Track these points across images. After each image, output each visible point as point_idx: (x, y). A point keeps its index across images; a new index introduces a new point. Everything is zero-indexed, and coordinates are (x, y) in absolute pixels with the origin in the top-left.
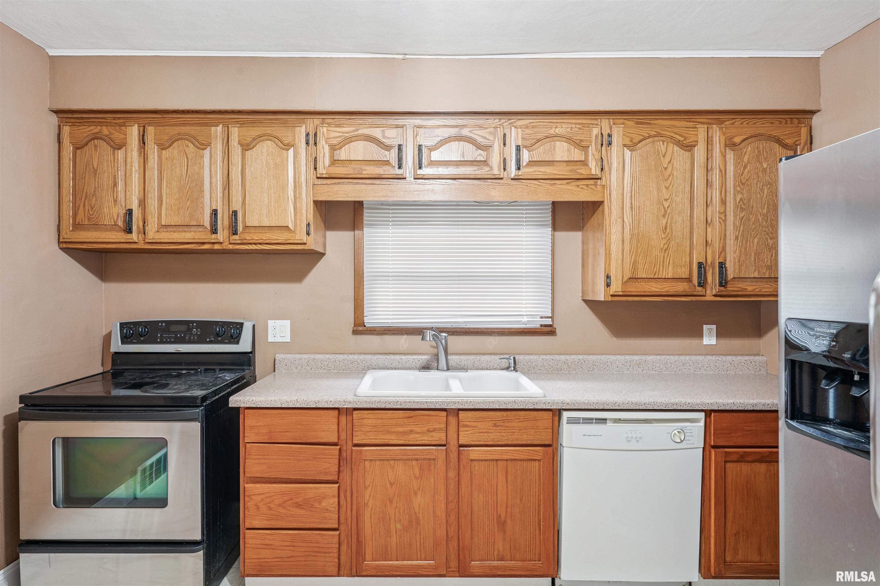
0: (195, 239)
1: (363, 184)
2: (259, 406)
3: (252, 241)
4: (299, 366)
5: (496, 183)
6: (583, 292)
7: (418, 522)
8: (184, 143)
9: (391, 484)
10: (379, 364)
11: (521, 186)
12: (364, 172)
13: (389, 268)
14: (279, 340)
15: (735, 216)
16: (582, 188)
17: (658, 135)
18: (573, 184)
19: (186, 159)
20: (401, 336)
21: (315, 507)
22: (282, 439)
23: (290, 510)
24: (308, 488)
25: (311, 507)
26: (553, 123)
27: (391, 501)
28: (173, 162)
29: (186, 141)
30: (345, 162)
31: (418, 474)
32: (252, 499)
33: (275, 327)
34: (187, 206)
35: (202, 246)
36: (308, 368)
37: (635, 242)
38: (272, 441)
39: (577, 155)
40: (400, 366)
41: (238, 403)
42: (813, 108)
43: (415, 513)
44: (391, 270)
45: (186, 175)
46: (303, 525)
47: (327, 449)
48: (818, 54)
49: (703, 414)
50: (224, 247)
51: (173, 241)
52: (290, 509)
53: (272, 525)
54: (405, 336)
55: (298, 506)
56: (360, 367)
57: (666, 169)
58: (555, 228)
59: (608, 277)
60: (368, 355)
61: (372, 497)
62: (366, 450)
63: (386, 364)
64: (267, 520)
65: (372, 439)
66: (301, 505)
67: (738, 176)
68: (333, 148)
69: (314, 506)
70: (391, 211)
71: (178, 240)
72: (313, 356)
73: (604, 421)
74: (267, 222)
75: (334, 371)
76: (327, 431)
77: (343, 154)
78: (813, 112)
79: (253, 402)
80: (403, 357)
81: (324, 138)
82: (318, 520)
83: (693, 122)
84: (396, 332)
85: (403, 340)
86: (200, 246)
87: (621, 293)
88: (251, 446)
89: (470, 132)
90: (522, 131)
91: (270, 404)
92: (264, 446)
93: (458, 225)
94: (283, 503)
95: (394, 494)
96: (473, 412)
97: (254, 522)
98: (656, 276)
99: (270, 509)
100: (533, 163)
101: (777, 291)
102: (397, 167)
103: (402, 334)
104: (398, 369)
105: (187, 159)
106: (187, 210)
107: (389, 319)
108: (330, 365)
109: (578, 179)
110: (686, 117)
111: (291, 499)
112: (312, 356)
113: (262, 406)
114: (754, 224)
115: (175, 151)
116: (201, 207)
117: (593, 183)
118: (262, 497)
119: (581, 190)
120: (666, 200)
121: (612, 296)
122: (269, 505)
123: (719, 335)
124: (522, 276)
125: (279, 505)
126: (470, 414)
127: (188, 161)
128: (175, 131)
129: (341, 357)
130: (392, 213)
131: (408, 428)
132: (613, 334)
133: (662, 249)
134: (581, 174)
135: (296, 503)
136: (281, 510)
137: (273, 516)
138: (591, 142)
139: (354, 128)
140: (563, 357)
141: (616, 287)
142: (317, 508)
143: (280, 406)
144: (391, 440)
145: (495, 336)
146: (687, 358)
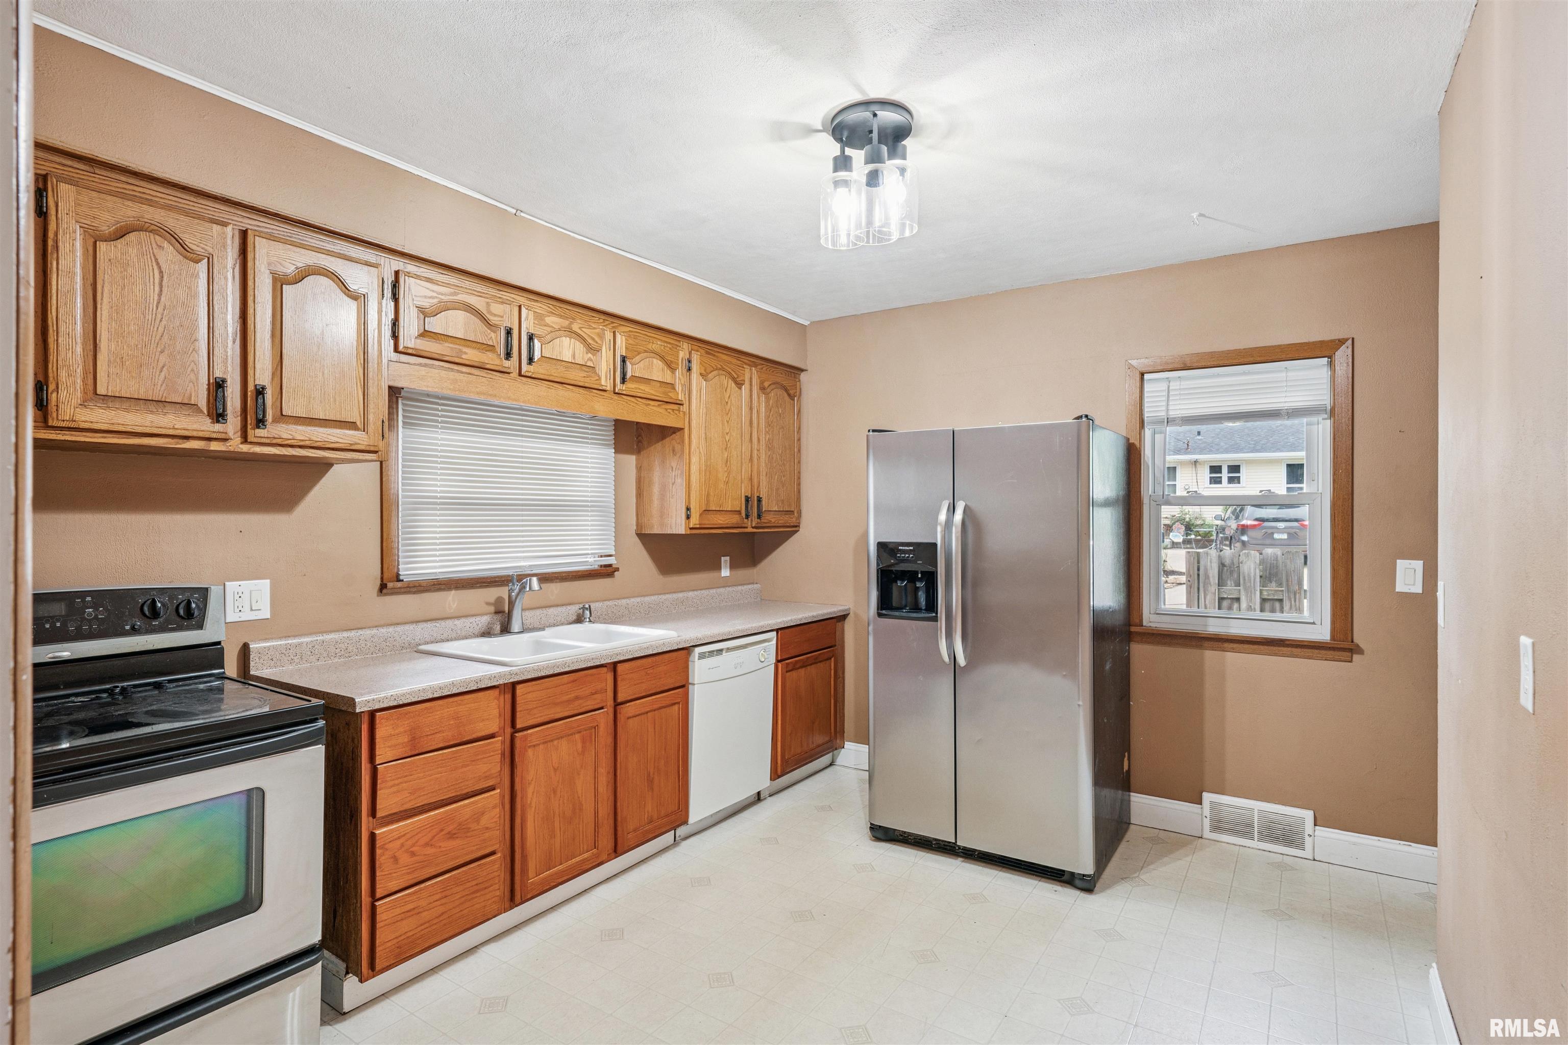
0: (177, 429)
1: (458, 371)
2: (401, 703)
3: (293, 441)
4: (295, 658)
5: (601, 395)
6: (638, 525)
7: (581, 810)
8: (153, 240)
9: (555, 770)
10: (425, 636)
11: (621, 402)
12: (464, 356)
13: (436, 492)
14: (247, 616)
15: (766, 454)
16: (669, 413)
17: (723, 369)
18: (664, 407)
19: (156, 272)
20: (449, 592)
21: (473, 831)
22: (430, 746)
23: (440, 847)
24: (464, 806)
25: (468, 832)
26: (647, 336)
27: (555, 792)
28: (125, 270)
29: (157, 237)
30: (439, 336)
31: (580, 750)
32: (387, 850)
33: (240, 594)
34: (161, 365)
35: (184, 443)
36: (313, 658)
37: (708, 474)
38: (417, 752)
39: (668, 377)
40: (454, 635)
41: (370, 704)
42: (803, 367)
43: (579, 797)
44: (439, 495)
45: (158, 303)
46: (458, 861)
47: (489, 744)
48: (806, 323)
49: (774, 633)
50: (231, 449)
51: (124, 429)
52: (440, 844)
53: (415, 878)
54: (453, 592)
55: (451, 836)
56: (397, 645)
57: (727, 403)
58: (617, 451)
59: (688, 509)
60: (408, 625)
61: (535, 794)
62: (531, 734)
63: (435, 635)
64: (409, 873)
65: (537, 718)
66: (455, 834)
67: (767, 417)
68: (424, 313)
69: (471, 829)
70: (440, 408)
71: (134, 427)
72: (320, 638)
73: (720, 651)
74: (321, 413)
75: (357, 657)
76: (487, 719)
77: (435, 324)
78: (802, 370)
79: (393, 698)
80: (457, 622)
81: (410, 296)
82: (476, 847)
83: (740, 361)
84: (443, 587)
85: (450, 598)
86: (177, 443)
87: (698, 526)
88: (385, 767)
89: (580, 328)
90: (626, 339)
91: (417, 697)
92: (405, 762)
93: (522, 436)
94: (431, 840)
95: (558, 782)
96: (630, 663)
97: (390, 884)
98: (721, 509)
99: (413, 854)
100: (635, 378)
101: (799, 523)
102: (503, 355)
103: (450, 589)
104: (452, 640)
105: (161, 272)
106: (161, 371)
107: (435, 567)
108: (350, 648)
109: (667, 402)
110: (737, 356)
111: (442, 830)
112: (318, 638)
113: (406, 702)
114: (775, 462)
115: (130, 249)
116: (193, 370)
117: (677, 408)
118: (401, 841)
119: (668, 414)
120: (727, 434)
121: (690, 529)
122: (411, 849)
123: (732, 567)
124: (587, 506)
125: (427, 844)
126: (627, 665)
127: (162, 277)
128: (129, 212)
129: (368, 632)
130: (442, 410)
131: (573, 695)
132: (660, 572)
133: (725, 482)
134: (671, 398)
135: (449, 833)
136: (430, 851)
137: (417, 865)
138: (678, 365)
139: (452, 291)
140: (624, 602)
141: (695, 521)
142: (475, 830)
143: (431, 697)
144: (556, 713)
145: (556, 582)
146: (714, 591)
